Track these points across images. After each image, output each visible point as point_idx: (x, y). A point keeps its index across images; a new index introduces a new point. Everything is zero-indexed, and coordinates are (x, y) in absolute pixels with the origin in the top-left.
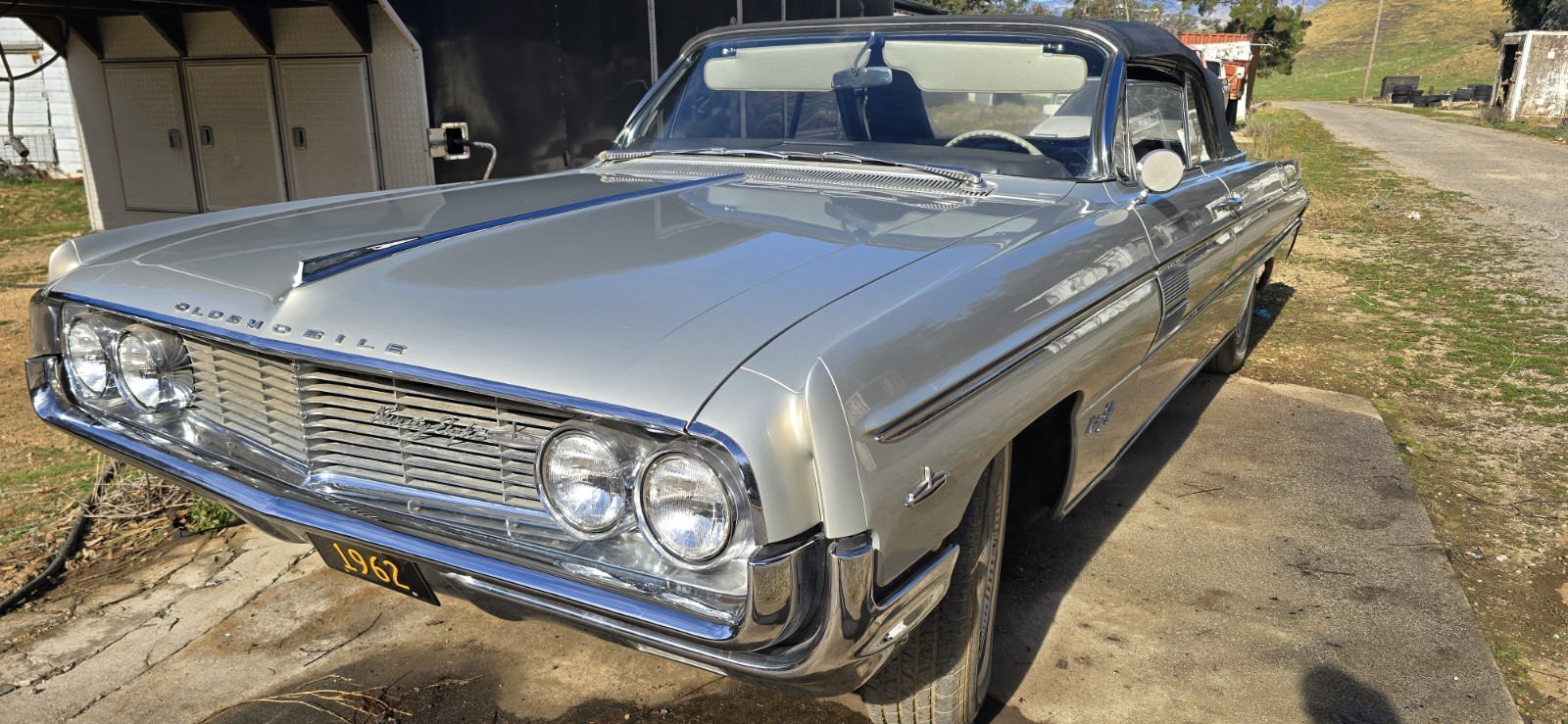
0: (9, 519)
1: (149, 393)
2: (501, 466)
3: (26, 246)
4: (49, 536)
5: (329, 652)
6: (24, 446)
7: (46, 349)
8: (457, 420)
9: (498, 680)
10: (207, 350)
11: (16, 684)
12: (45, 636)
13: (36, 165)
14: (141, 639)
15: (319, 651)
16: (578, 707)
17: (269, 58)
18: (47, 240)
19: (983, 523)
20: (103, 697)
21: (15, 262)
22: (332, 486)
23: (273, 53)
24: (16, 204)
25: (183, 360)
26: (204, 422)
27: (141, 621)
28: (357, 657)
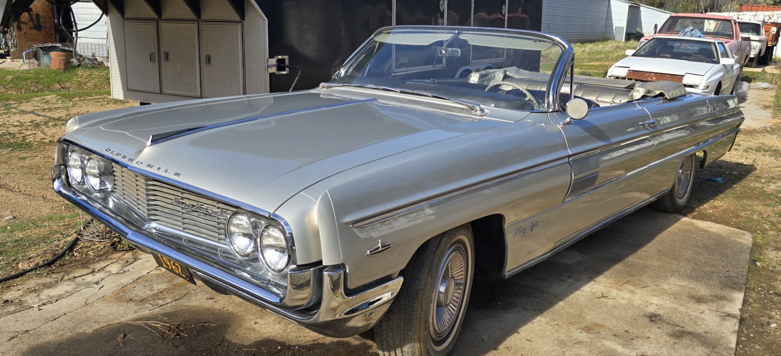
0: (48, 236)
1: (96, 184)
2: (217, 226)
3: (86, 102)
4: (61, 245)
5: (161, 306)
6: (62, 203)
7: (61, 162)
8: (203, 205)
9: (229, 326)
10: (119, 167)
11: (32, 306)
12: (48, 287)
13: (98, 58)
14: (86, 292)
15: (157, 305)
16: (260, 341)
17: (198, 21)
18: (96, 99)
19: (429, 271)
20: (65, 314)
21: (79, 110)
22: (156, 230)
23: (200, 19)
24: (86, 78)
25: (111, 171)
26: (117, 199)
27: (88, 285)
28: (172, 310)
